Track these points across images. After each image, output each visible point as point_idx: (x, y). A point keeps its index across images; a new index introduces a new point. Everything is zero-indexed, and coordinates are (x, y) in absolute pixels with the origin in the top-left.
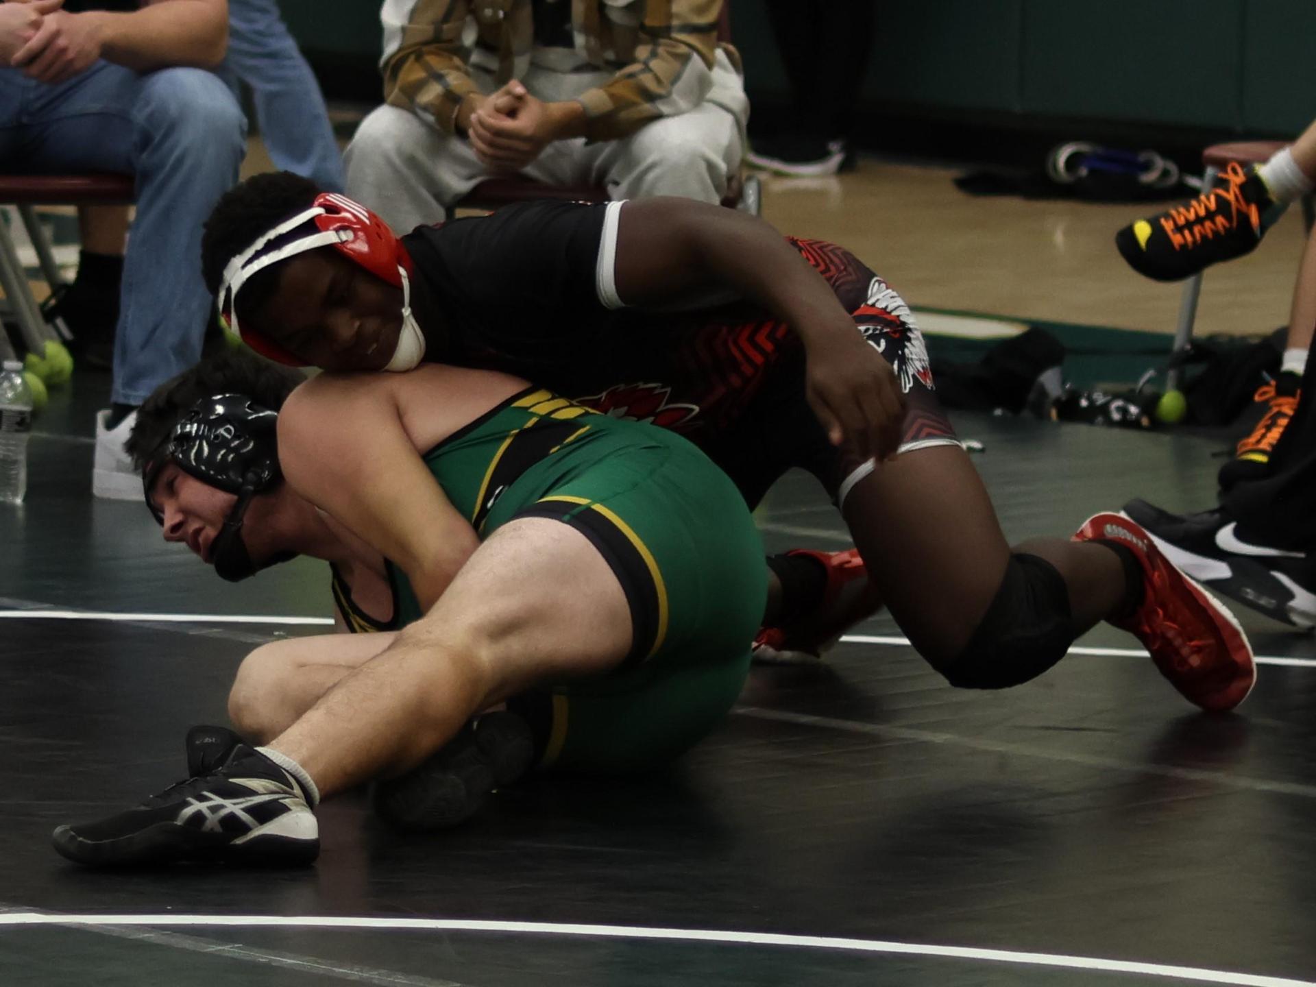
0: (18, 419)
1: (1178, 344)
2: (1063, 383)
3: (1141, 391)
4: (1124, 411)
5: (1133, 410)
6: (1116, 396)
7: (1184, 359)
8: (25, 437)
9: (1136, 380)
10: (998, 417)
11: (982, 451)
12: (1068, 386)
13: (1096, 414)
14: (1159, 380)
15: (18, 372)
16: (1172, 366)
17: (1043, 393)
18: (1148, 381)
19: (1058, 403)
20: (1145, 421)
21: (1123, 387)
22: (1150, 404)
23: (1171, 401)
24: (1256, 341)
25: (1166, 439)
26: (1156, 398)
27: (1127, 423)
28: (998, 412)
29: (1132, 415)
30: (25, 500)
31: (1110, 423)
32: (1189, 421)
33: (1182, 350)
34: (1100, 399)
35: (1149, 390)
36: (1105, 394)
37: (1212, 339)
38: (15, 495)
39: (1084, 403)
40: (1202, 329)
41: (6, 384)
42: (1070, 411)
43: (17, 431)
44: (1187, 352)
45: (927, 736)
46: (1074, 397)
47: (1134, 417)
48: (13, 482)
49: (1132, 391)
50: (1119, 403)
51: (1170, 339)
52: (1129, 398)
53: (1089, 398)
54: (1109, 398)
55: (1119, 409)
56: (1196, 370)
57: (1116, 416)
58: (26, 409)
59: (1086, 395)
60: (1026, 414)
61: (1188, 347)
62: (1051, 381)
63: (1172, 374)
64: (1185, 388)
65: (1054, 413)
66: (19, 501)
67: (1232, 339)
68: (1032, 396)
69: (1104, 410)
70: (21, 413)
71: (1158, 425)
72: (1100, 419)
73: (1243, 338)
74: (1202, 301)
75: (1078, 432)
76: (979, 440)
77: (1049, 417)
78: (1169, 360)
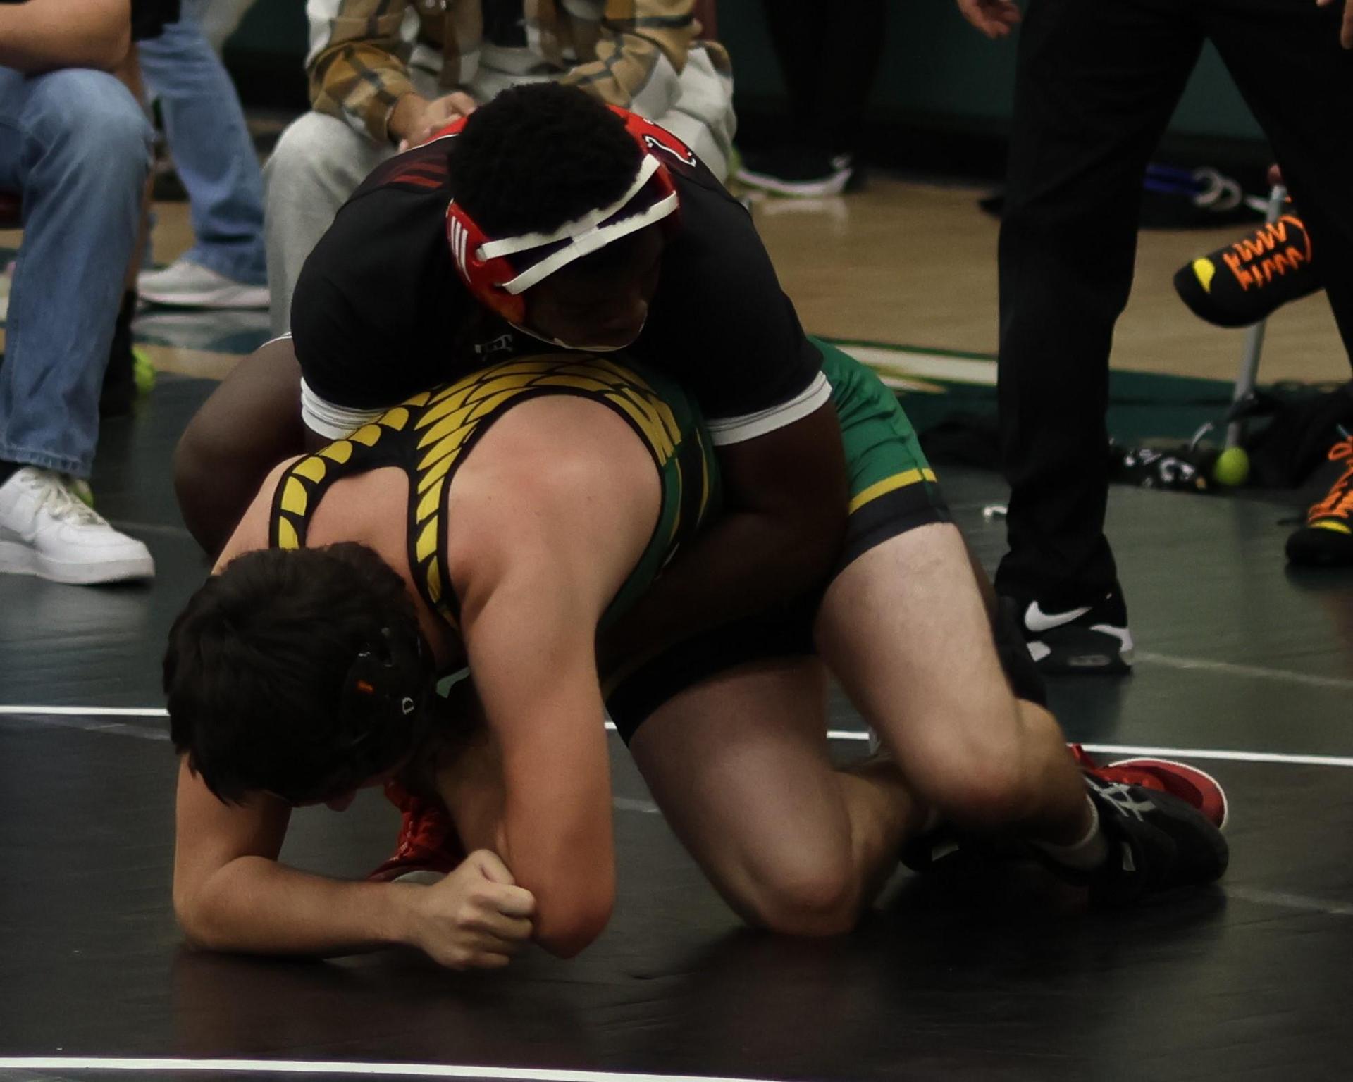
1: (1239, 392)
3: (1196, 445)
4: (1176, 471)
5: (1187, 469)
6: (1167, 454)
7: (1246, 411)
9: (1191, 435)
13: (1144, 474)
14: (1217, 435)
16: (1234, 418)
18: (1204, 437)
20: (1201, 483)
21: (1175, 444)
22: (1206, 463)
23: (1231, 460)
24: (1329, 390)
25: (1225, 503)
26: (1214, 456)
27: (1180, 485)
29: (1185, 475)
31: (1159, 485)
32: (1252, 483)
33: (1243, 400)
34: (1147, 456)
35: (1206, 446)
36: (1155, 451)
37: (1279, 387)
39: (1130, 461)
40: (1268, 375)
44: (1250, 401)
46: (1117, 455)
47: (1187, 478)
49: (1185, 447)
50: (1171, 462)
51: (1231, 386)
52: (1183, 455)
53: (1135, 456)
54: (1158, 456)
55: (1170, 468)
56: (1259, 423)
57: (1167, 477)
59: (1131, 452)
61: (1251, 397)
63: (1232, 428)
64: (1247, 443)
67: (1302, 387)
69: (1153, 469)
71: (1216, 488)
72: (1148, 480)
73: (1315, 386)
74: (1267, 343)
75: (1122, 497)
78: (1228, 412)
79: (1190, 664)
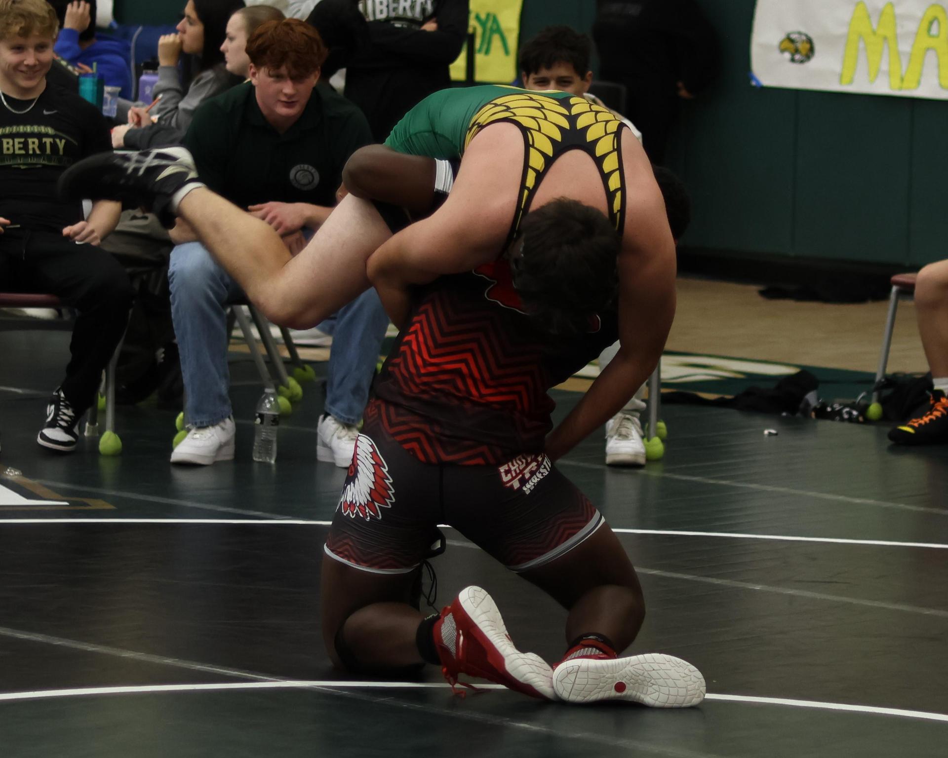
0: (272, 419)
1: (878, 378)
2: (818, 399)
3: (859, 402)
4: (850, 413)
5: (855, 413)
6: (846, 406)
7: (881, 387)
8: (275, 428)
9: (856, 397)
10: (784, 417)
11: (776, 434)
12: (820, 401)
13: (835, 415)
14: (868, 398)
15: (272, 395)
16: (876, 389)
17: (808, 404)
18: (863, 398)
19: (815, 409)
20: (861, 419)
21: (849, 401)
22: (863, 409)
23: (874, 409)
24: (918, 376)
25: (872, 428)
26: (867, 406)
27: (851, 420)
28: (784, 414)
29: (854, 415)
30: (276, 461)
31: (842, 420)
32: (885, 418)
33: (880, 381)
34: (837, 407)
35: (863, 402)
36: (840, 405)
37: (896, 375)
38: (271, 458)
39: (829, 409)
40: (890, 370)
41: (267, 401)
42: (822, 413)
43: (272, 425)
44: (883, 382)
45: (751, 586)
46: (824, 406)
47: (854, 417)
48: (270, 452)
49: (854, 403)
50: (847, 409)
51: (874, 375)
52: (853, 406)
53: (832, 407)
54: (842, 407)
55: (847, 412)
56: (887, 392)
57: (846, 416)
58: (276, 413)
59: (830, 405)
60: (798, 415)
61: (883, 380)
62: (812, 398)
63: (875, 395)
64: (882, 401)
65: (813, 414)
66: (273, 462)
67: (905, 375)
68: (802, 406)
69: (839, 413)
70: (274, 415)
71: (867, 421)
72: (838, 418)
73: (911, 375)
74: (890, 355)
75: (825, 425)
76: (774, 429)
77: (811, 417)
78: (873, 387)
79: (858, 501)
